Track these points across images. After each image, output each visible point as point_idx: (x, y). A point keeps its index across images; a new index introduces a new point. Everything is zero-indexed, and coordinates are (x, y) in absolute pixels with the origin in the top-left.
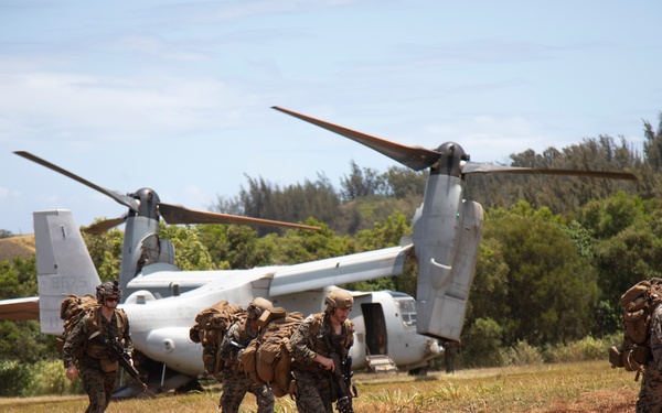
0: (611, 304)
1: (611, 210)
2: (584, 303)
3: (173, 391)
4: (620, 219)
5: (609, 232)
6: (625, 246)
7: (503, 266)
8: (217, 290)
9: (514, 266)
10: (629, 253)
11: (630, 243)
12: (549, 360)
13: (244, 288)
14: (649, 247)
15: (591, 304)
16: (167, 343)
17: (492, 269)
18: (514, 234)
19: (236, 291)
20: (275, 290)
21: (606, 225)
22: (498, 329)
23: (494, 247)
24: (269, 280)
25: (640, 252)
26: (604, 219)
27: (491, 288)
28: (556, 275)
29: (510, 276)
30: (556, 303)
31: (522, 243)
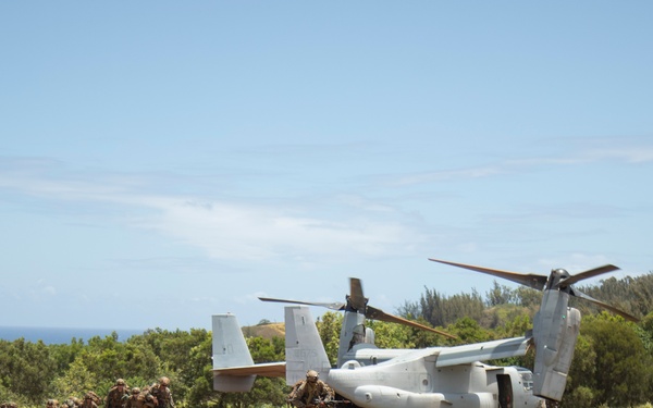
7: (593, 354)
8: (401, 362)
9: (600, 353)
16: (368, 396)
17: (586, 355)
18: (602, 332)
19: (414, 363)
20: (440, 363)
22: (591, 395)
23: (589, 341)
24: (436, 356)
27: (584, 368)
28: (629, 360)
29: (597, 360)
30: (627, 379)
31: (608, 339)
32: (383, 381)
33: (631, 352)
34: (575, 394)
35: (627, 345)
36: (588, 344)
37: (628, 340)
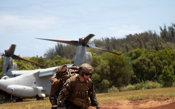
0: (136, 76)
1: (135, 52)
2: (129, 76)
3: (15, 101)
4: (138, 55)
5: (135, 58)
6: (139, 61)
7: (108, 67)
8: (25, 76)
9: (111, 66)
10: (140, 63)
11: (141, 60)
12: (120, 91)
13: (32, 75)
14: (146, 61)
15: (131, 76)
16: (12, 89)
17: (106, 68)
18: (112, 59)
19: (30, 76)
20: (40, 75)
21: (134, 56)
22: (108, 83)
23: (106, 62)
24: (39, 73)
25: (143, 63)
26: (134, 55)
27: (105, 73)
28: (123, 69)
29: (110, 69)
30: (122, 76)
31: (114, 61)
32: (18, 83)
33: (123, 65)
34: (102, 83)
35: (121, 63)
36: (106, 63)
37: (122, 61)
